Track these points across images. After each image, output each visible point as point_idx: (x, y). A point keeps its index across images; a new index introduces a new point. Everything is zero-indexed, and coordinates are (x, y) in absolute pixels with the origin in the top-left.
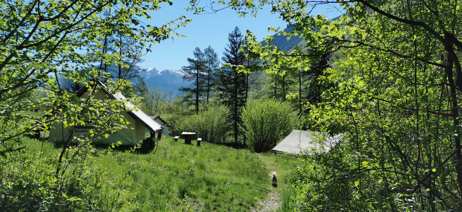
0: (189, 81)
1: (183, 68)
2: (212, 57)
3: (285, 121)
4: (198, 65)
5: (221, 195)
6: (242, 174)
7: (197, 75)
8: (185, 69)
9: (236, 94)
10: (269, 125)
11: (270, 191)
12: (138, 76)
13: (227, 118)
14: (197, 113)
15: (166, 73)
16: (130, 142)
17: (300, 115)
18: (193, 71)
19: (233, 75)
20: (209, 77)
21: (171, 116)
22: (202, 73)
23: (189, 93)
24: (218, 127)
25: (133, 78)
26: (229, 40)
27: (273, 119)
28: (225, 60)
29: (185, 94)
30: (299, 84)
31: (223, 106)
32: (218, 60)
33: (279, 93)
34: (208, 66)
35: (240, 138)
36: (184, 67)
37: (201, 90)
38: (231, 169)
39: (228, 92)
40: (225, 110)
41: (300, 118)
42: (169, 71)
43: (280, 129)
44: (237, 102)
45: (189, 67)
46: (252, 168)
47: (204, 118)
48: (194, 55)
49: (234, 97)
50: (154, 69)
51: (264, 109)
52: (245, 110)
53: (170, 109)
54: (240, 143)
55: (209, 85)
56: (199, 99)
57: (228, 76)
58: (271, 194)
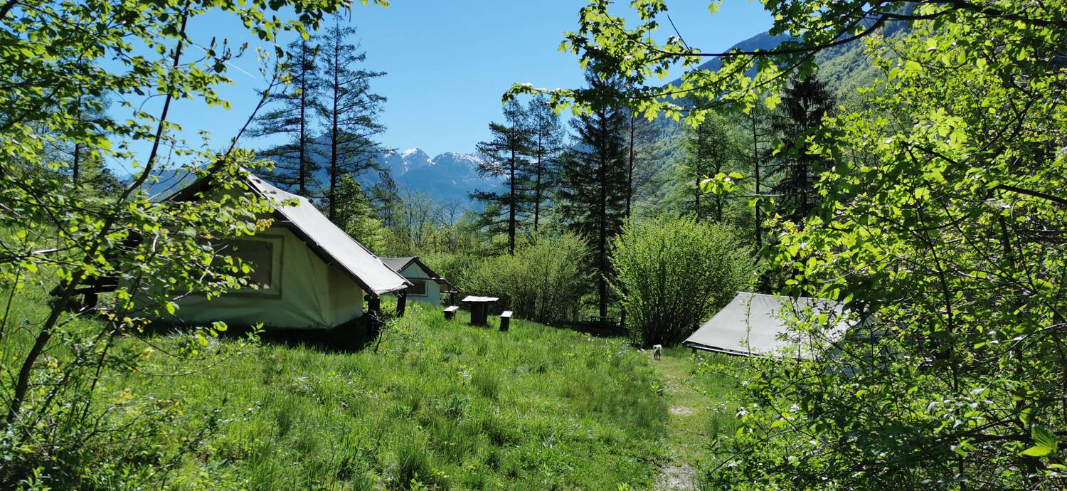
0: (494, 177)
1: (481, 146)
2: (547, 119)
3: (718, 270)
4: (515, 140)
5: (524, 474)
6: (595, 410)
7: (511, 161)
8: (483, 149)
9: (603, 206)
10: (679, 279)
11: (669, 460)
12: (376, 167)
13: (580, 262)
14: (511, 253)
15: (446, 160)
16: (315, 322)
17: (757, 255)
18: (501, 154)
19: (596, 162)
20: (539, 167)
21: (450, 258)
22: (522, 157)
23: (493, 205)
24: (560, 284)
25: (363, 171)
26: (587, 78)
27: (688, 265)
28: (577, 127)
29: (485, 207)
30: (755, 183)
31: (571, 234)
32: (560, 127)
33: (706, 203)
34: (538, 141)
35: (613, 310)
36: (482, 143)
37: (522, 198)
38: (568, 396)
39: (585, 202)
40: (574, 243)
41: (755, 263)
42: (451, 155)
43: (707, 290)
44: (604, 224)
45: (494, 144)
46: (627, 392)
47: (527, 264)
48: (504, 116)
49: (598, 213)
50: (419, 151)
51: (667, 241)
52: (620, 243)
53: (450, 241)
54: (612, 323)
55: (539, 187)
56: (516, 218)
57: (584, 164)
58: (673, 470)
